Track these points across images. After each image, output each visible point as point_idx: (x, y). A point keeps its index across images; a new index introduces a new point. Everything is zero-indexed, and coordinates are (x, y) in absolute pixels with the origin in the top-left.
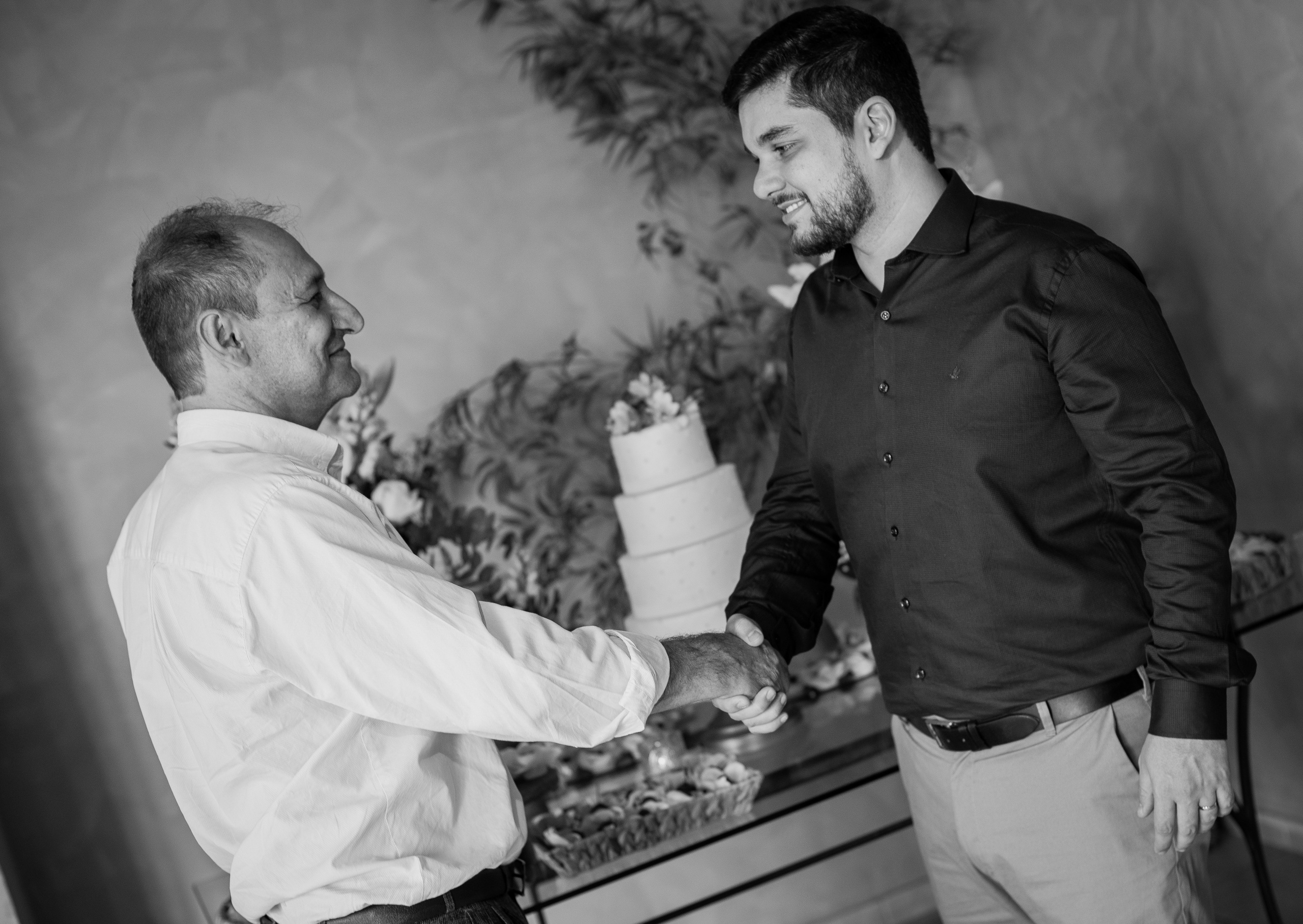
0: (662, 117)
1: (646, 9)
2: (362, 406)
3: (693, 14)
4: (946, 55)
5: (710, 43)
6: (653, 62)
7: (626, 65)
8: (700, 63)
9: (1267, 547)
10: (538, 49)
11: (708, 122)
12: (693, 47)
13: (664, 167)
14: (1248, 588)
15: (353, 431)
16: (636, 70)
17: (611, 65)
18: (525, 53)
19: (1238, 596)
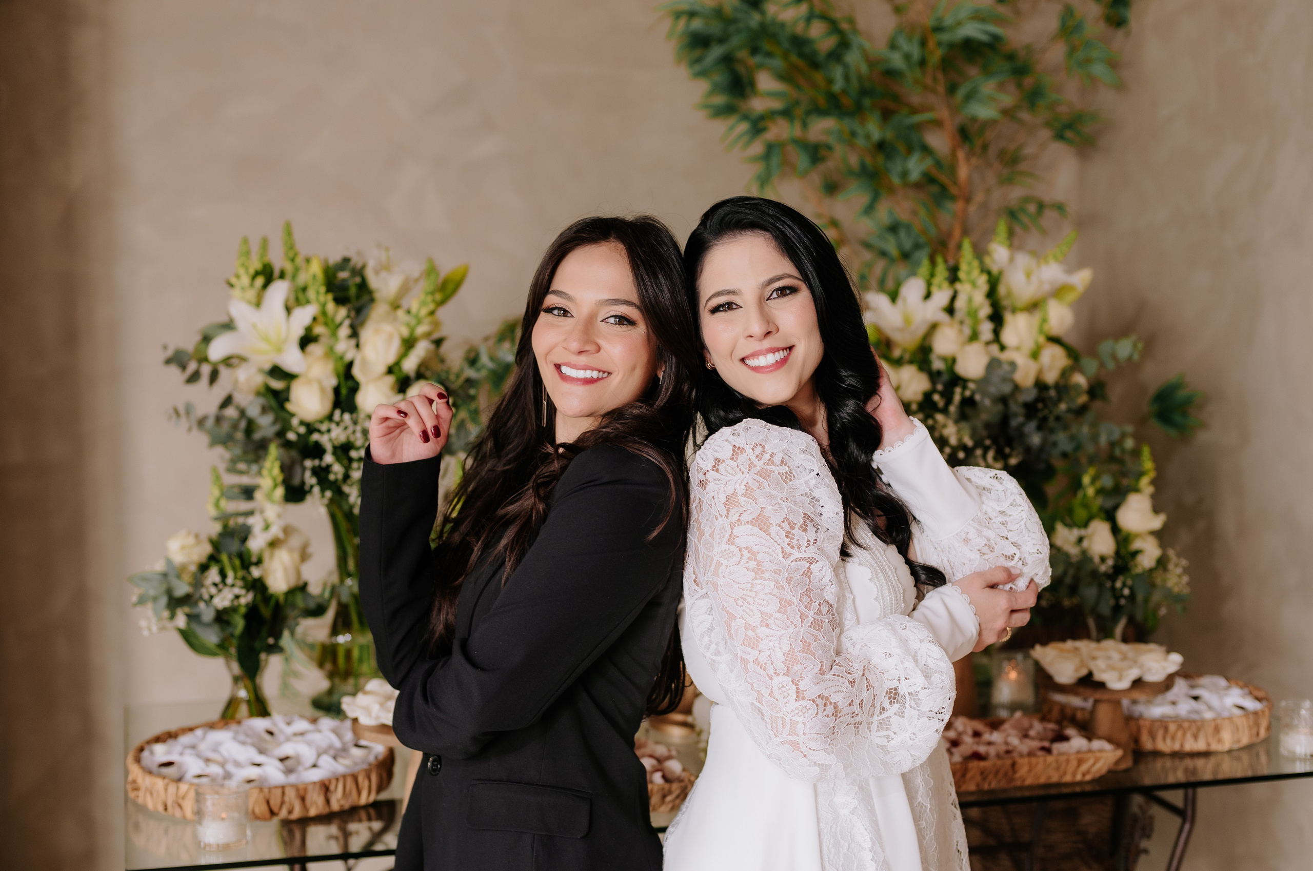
0: (787, 113)
1: (803, 9)
2: (423, 304)
3: (845, 26)
4: (1069, 134)
5: (853, 58)
6: (794, 59)
7: (769, 55)
8: (837, 73)
9: (1251, 704)
10: (692, 14)
11: (827, 132)
12: (836, 55)
13: (775, 161)
14: (1220, 741)
15: (408, 325)
16: (778, 63)
17: (755, 51)
18: (678, 15)
19: (1208, 745)
